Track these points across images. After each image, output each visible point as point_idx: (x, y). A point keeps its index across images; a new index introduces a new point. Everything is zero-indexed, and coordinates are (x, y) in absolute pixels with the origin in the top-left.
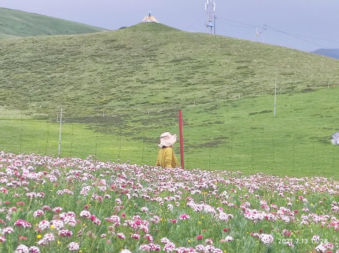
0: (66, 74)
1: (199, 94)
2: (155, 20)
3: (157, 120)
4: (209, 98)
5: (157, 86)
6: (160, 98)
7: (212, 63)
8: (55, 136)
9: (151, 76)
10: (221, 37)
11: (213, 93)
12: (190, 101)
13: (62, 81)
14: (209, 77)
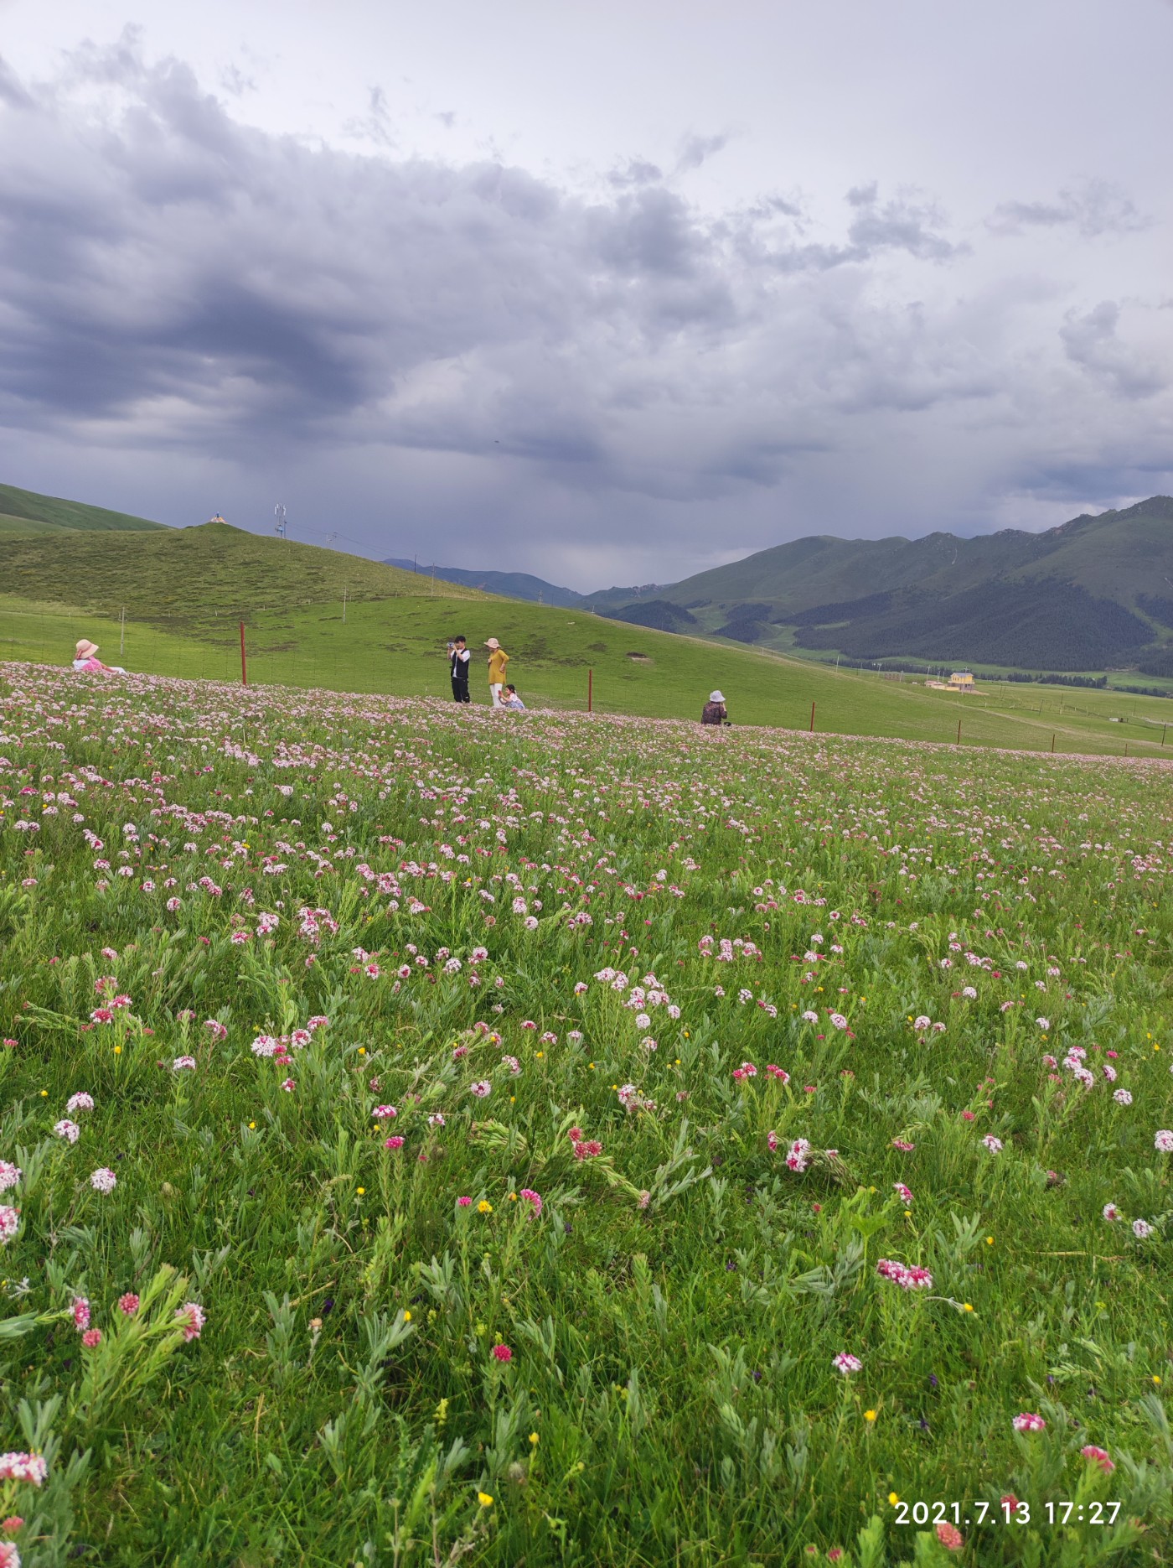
0: (128, 572)
1: (269, 598)
2: (222, 521)
3: (225, 623)
4: (279, 603)
5: (226, 588)
6: (228, 600)
7: (282, 568)
8: (118, 634)
9: (219, 578)
10: (291, 543)
11: (283, 598)
12: (260, 605)
13: (124, 579)
14: (279, 581)
